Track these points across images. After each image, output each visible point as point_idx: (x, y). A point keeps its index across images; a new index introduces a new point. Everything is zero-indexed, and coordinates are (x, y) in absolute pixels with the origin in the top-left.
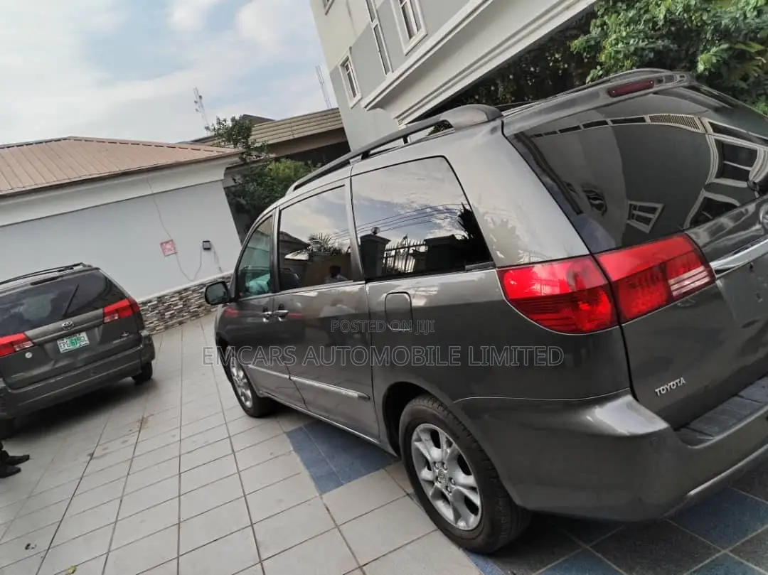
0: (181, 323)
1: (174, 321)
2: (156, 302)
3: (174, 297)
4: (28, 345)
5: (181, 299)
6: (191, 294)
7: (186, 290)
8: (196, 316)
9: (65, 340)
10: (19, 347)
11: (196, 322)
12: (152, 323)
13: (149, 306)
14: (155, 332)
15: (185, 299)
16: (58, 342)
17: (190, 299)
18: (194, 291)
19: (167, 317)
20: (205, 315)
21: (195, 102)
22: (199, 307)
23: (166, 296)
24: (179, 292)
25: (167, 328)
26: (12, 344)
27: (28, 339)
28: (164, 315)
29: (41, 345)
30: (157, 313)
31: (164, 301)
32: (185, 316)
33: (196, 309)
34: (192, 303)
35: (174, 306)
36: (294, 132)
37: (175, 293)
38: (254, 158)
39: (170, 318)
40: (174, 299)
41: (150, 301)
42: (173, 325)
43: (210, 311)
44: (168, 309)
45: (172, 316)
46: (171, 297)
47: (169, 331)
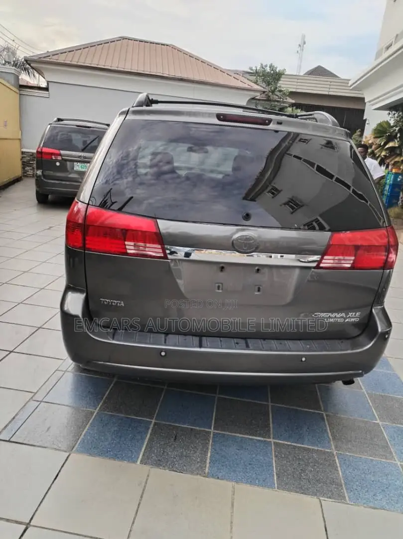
4: (59, 158)
9: (79, 164)
10: (55, 157)
16: (75, 164)
21: (300, 45)
26: (52, 154)
27: (60, 155)
29: (66, 160)
36: (331, 90)
38: (276, 98)
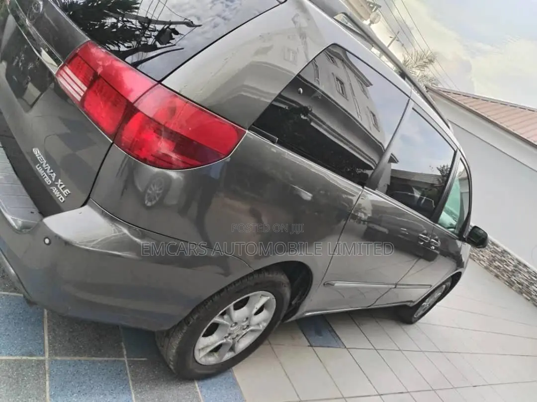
0: (497, 276)
1: (495, 270)
2: (500, 251)
3: (513, 260)
5: (515, 266)
6: (524, 272)
7: (525, 266)
8: (511, 284)
11: (506, 287)
12: (483, 256)
13: (494, 248)
14: (478, 262)
15: (517, 269)
17: (520, 273)
18: (529, 272)
19: (494, 264)
20: (516, 291)
22: (518, 283)
23: (509, 254)
24: (520, 263)
25: (486, 268)
28: (495, 261)
30: (492, 256)
31: (505, 255)
32: (504, 276)
33: (516, 282)
34: (518, 276)
35: (506, 265)
37: (517, 260)
39: (495, 266)
40: (511, 261)
41: (498, 246)
42: (491, 271)
43: (522, 293)
44: (501, 261)
45: (497, 268)
46: (511, 259)
47: (485, 270)
